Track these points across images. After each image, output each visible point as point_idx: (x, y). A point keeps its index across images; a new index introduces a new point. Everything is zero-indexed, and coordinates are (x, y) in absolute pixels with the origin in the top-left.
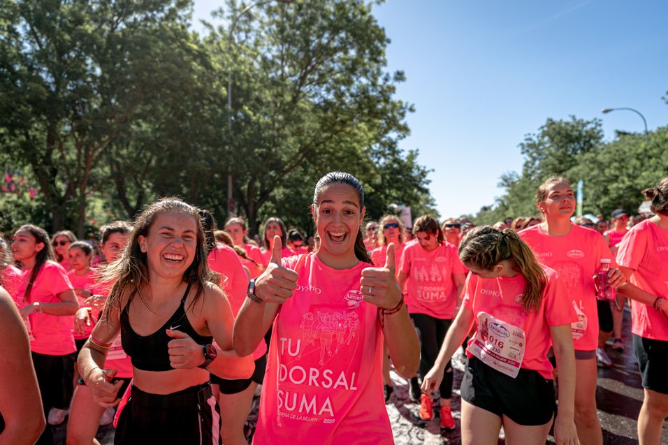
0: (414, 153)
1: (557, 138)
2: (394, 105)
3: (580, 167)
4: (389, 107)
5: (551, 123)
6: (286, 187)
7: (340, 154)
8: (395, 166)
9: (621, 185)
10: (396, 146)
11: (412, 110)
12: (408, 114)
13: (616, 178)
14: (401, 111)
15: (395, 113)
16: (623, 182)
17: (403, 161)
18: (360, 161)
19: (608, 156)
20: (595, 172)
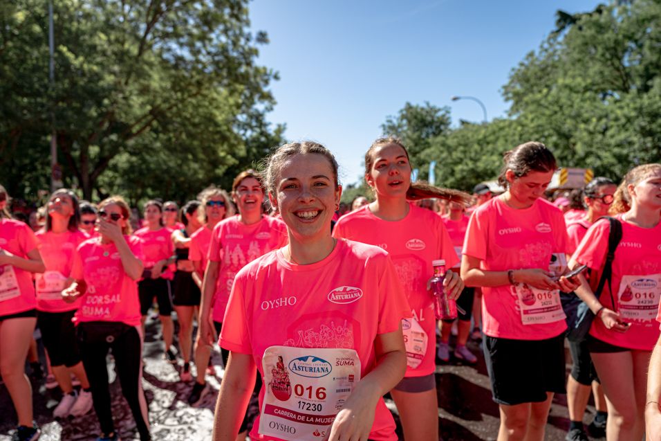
0: (282, 127)
1: (414, 122)
2: (257, 70)
3: (432, 149)
4: (251, 71)
5: (409, 107)
6: (132, 154)
7: (197, 120)
8: (263, 139)
9: (465, 168)
10: (263, 119)
11: (276, 77)
12: (272, 82)
13: (460, 161)
14: (266, 78)
15: (258, 79)
16: (467, 164)
17: (270, 135)
18: (218, 129)
19: (455, 140)
20: (444, 155)
